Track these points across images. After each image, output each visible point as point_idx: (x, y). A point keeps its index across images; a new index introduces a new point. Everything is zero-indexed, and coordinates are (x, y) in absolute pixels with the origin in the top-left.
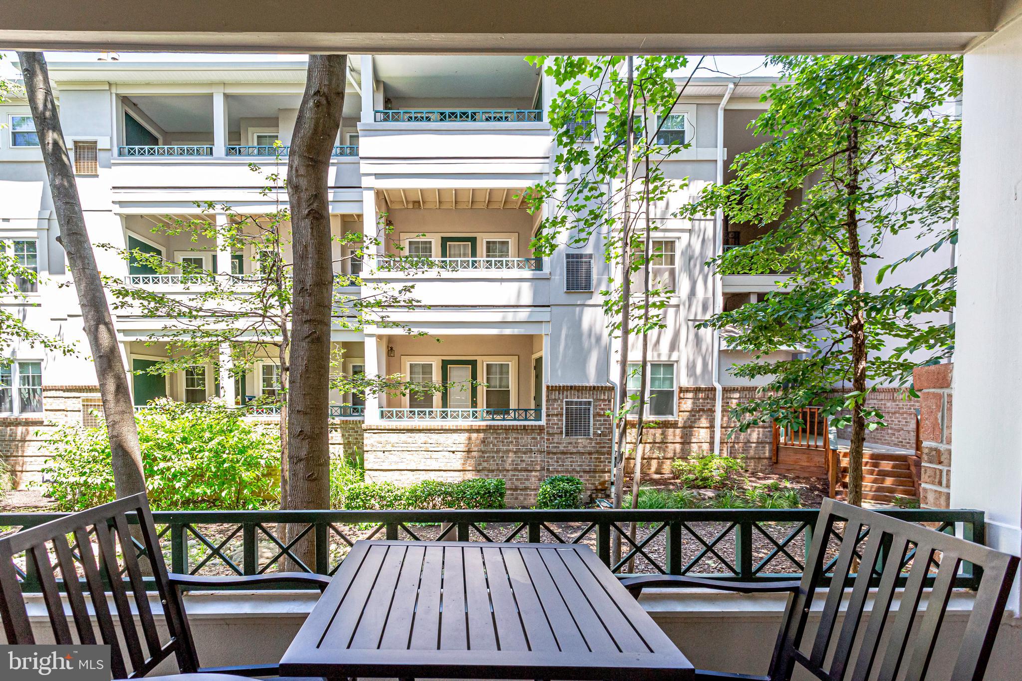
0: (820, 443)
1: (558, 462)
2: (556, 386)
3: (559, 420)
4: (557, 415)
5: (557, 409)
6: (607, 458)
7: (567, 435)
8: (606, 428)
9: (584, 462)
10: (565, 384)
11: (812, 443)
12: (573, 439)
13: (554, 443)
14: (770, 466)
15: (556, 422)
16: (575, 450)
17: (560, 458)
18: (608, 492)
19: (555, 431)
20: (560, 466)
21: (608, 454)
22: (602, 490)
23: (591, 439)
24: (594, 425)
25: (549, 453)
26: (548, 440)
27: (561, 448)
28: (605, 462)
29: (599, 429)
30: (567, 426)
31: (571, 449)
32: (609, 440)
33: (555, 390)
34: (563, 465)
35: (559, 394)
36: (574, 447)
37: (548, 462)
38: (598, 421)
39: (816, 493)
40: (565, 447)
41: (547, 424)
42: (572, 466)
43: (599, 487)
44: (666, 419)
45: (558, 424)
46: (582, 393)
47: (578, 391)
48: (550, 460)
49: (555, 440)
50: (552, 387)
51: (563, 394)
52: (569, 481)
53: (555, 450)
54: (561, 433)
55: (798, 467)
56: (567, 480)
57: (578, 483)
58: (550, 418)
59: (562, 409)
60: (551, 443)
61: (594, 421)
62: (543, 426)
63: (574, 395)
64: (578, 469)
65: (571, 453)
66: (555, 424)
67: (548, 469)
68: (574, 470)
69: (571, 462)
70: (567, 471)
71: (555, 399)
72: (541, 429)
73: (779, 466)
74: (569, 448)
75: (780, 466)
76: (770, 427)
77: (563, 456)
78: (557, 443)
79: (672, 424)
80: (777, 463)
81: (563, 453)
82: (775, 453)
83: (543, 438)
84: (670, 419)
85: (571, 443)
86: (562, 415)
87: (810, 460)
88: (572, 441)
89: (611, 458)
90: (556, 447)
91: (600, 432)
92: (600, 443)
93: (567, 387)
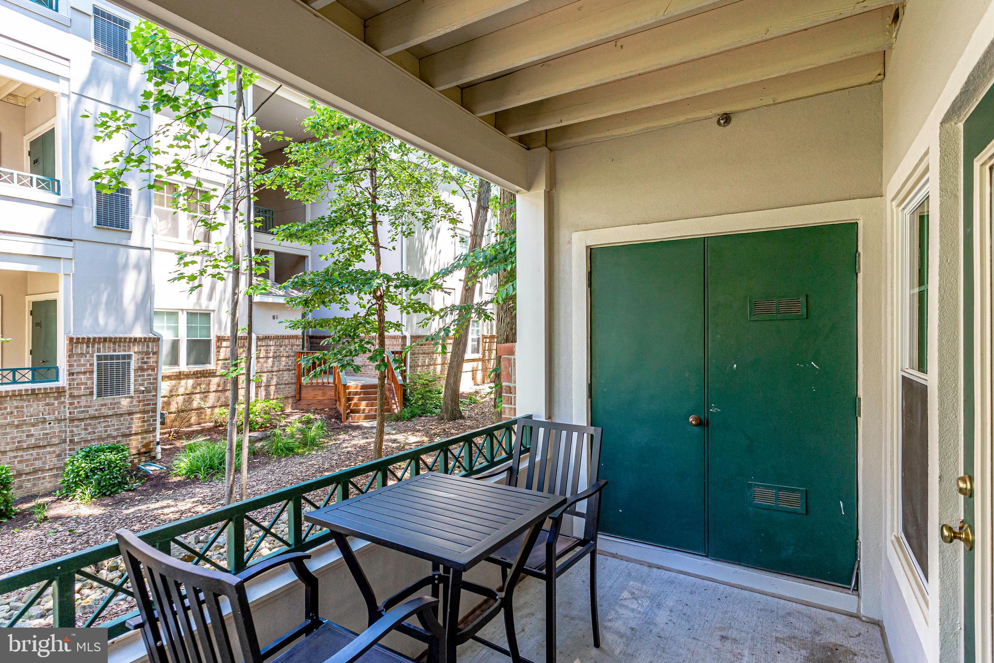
0: (331, 380)
1: (86, 429)
2: (83, 338)
3: (88, 379)
4: (85, 373)
5: (84, 365)
6: (152, 417)
7: (99, 395)
8: (150, 383)
9: (122, 424)
10: (96, 336)
11: (325, 380)
12: (108, 399)
13: (80, 407)
14: (295, 403)
15: (83, 381)
16: (110, 413)
17: (90, 424)
18: (153, 454)
19: (82, 392)
20: (90, 433)
21: (153, 412)
22: (145, 453)
23: (131, 397)
24: (135, 381)
25: (72, 420)
26: (71, 404)
27: (92, 412)
28: (149, 421)
29: (142, 385)
30: (99, 385)
31: (105, 411)
32: (153, 396)
33: (82, 343)
34: (94, 433)
35: (88, 347)
36: (109, 409)
37: (72, 431)
38: (140, 376)
39: (333, 420)
40: (96, 410)
41: (70, 384)
42: (106, 431)
43: (143, 450)
44: (204, 369)
45: (86, 384)
46: (119, 346)
47: (114, 343)
48: (75, 429)
49: (82, 404)
50: (78, 339)
51: (93, 347)
52: (111, 449)
53: (82, 416)
54: (91, 394)
55: (316, 401)
56: (108, 448)
57: (123, 450)
58: (75, 376)
59: (91, 365)
60: (76, 408)
61: (135, 376)
62: (63, 387)
63: (109, 347)
64: (115, 434)
65: (105, 417)
66: (82, 384)
67: (71, 441)
68: (109, 436)
69: (105, 427)
70: (100, 439)
71: (82, 354)
72: (60, 392)
73: (301, 402)
74: (103, 411)
75: (303, 402)
76: (295, 370)
77: (93, 422)
78: (85, 407)
79: (210, 373)
80: (299, 400)
81: (94, 418)
82: (298, 391)
83: (64, 402)
84: (208, 368)
85: (105, 405)
86: (92, 372)
87: (324, 394)
88: (106, 402)
89: (156, 416)
90: (83, 412)
91: (143, 389)
92: (144, 401)
93: (100, 338)
